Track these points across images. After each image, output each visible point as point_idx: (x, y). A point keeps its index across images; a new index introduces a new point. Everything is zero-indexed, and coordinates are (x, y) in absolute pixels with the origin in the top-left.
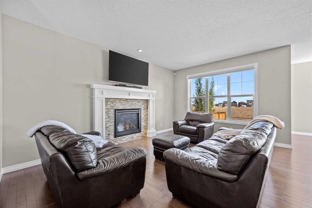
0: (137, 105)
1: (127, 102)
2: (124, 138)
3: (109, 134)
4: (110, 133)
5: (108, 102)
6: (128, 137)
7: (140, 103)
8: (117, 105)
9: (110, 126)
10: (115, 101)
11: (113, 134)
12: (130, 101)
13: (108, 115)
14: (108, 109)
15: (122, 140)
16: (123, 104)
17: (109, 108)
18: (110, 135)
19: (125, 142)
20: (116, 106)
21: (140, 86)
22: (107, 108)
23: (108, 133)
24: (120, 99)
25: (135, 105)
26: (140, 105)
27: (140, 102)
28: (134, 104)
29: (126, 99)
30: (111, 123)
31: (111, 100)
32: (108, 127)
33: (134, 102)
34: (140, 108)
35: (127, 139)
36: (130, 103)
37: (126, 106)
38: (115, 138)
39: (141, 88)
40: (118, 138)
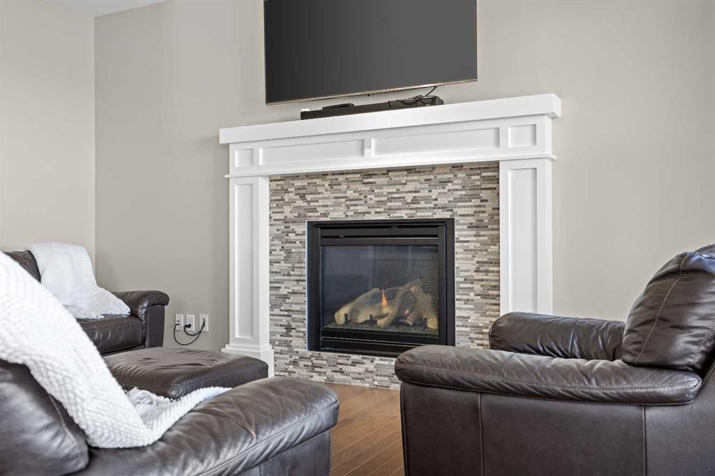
0: (427, 199)
1: (367, 188)
2: (354, 364)
3: (289, 328)
4: (293, 325)
5: (287, 191)
6: (371, 367)
7: (450, 186)
8: (321, 203)
9: (293, 293)
10: (312, 189)
11: (305, 330)
12: (383, 180)
13: (287, 245)
14: (286, 221)
15: (342, 372)
16: (348, 199)
17: (291, 216)
18: (293, 333)
19: (358, 383)
20: (314, 210)
21: (423, 90)
22: (280, 216)
23: (285, 321)
24: (334, 173)
25: (415, 201)
26: (443, 201)
27: (444, 183)
28: (409, 198)
29: (367, 174)
30: (298, 281)
31: (298, 183)
32: (285, 297)
33: (410, 187)
34: (447, 215)
35: (367, 371)
36: (385, 190)
37: (361, 209)
38: (310, 353)
39: (434, 101)
40: (325, 355)
